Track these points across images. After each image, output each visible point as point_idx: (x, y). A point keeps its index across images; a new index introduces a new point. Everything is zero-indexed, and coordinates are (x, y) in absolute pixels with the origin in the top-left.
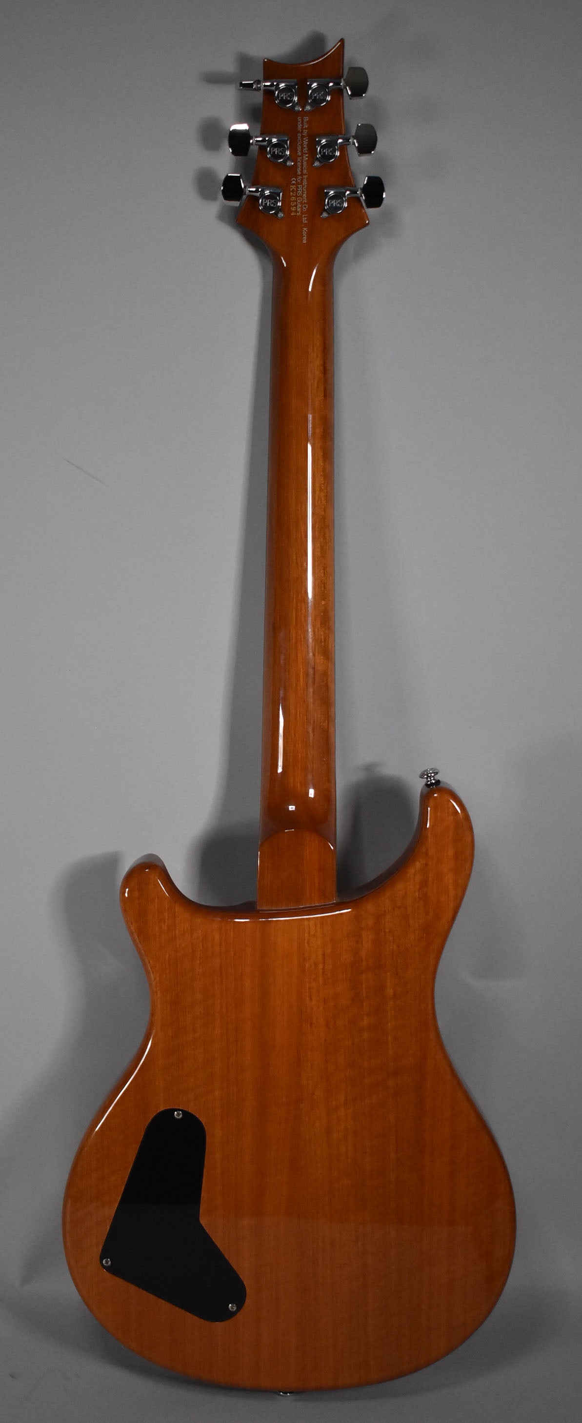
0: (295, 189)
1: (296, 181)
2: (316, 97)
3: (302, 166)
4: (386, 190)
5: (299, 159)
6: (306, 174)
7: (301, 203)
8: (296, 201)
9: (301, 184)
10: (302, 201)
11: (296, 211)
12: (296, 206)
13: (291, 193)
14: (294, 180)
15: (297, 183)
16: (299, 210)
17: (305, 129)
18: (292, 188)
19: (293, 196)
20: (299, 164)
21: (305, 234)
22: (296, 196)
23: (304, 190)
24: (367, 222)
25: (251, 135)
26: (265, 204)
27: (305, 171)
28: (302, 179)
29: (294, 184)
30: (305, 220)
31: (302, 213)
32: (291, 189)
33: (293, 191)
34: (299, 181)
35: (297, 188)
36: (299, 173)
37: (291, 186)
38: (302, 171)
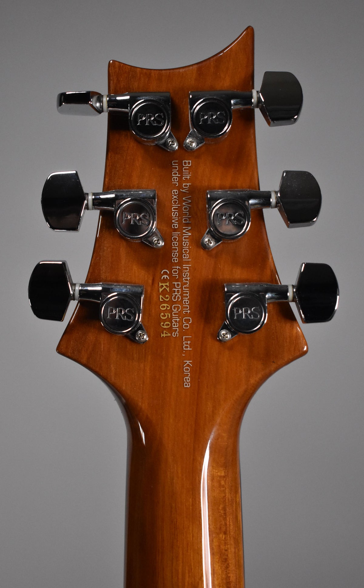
0: (168, 289)
1: (170, 275)
2: (205, 121)
3: (181, 247)
4: (340, 294)
5: (176, 235)
6: (188, 263)
7: (179, 314)
8: (171, 311)
9: (177, 281)
10: (182, 310)
11: (170, 330)
12: (170, 320)
13: (161, 296)
14: (165, 273)
15: (172, 279)
16: (175, 326)
17: (187, 180)
18: (162, 286)
19: (164, 302)
20: (175, 245)
21: (187, 371)
22: (171, 303)
23: (186, 290)
24: (305, 349)
25: (85, 191)
26: (111, 316)
27: (186, 258)
28: (181, 271)
29: (165, 281)
30: (187, 346)
31: (183, 333)
32: (161, 290)
33: (164, 293)
34: (174, 274)
35: (172, 286)
36: (175, 260)
37: (160, 284)
38: (180, 256)
